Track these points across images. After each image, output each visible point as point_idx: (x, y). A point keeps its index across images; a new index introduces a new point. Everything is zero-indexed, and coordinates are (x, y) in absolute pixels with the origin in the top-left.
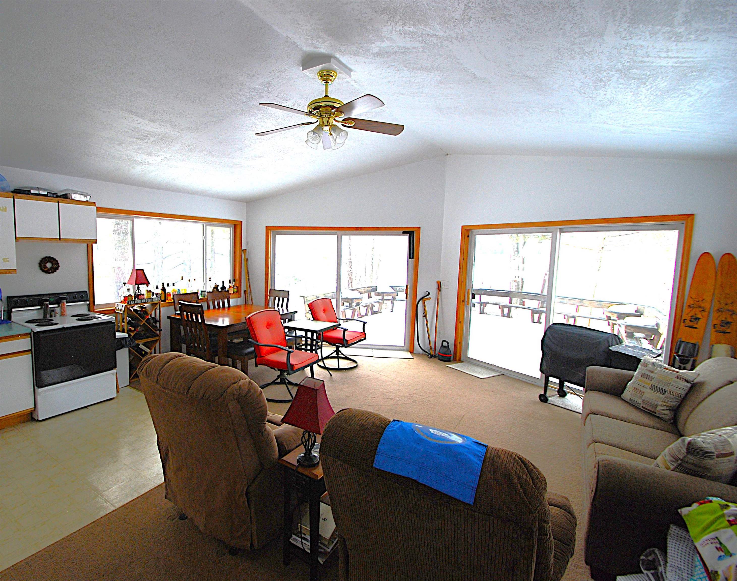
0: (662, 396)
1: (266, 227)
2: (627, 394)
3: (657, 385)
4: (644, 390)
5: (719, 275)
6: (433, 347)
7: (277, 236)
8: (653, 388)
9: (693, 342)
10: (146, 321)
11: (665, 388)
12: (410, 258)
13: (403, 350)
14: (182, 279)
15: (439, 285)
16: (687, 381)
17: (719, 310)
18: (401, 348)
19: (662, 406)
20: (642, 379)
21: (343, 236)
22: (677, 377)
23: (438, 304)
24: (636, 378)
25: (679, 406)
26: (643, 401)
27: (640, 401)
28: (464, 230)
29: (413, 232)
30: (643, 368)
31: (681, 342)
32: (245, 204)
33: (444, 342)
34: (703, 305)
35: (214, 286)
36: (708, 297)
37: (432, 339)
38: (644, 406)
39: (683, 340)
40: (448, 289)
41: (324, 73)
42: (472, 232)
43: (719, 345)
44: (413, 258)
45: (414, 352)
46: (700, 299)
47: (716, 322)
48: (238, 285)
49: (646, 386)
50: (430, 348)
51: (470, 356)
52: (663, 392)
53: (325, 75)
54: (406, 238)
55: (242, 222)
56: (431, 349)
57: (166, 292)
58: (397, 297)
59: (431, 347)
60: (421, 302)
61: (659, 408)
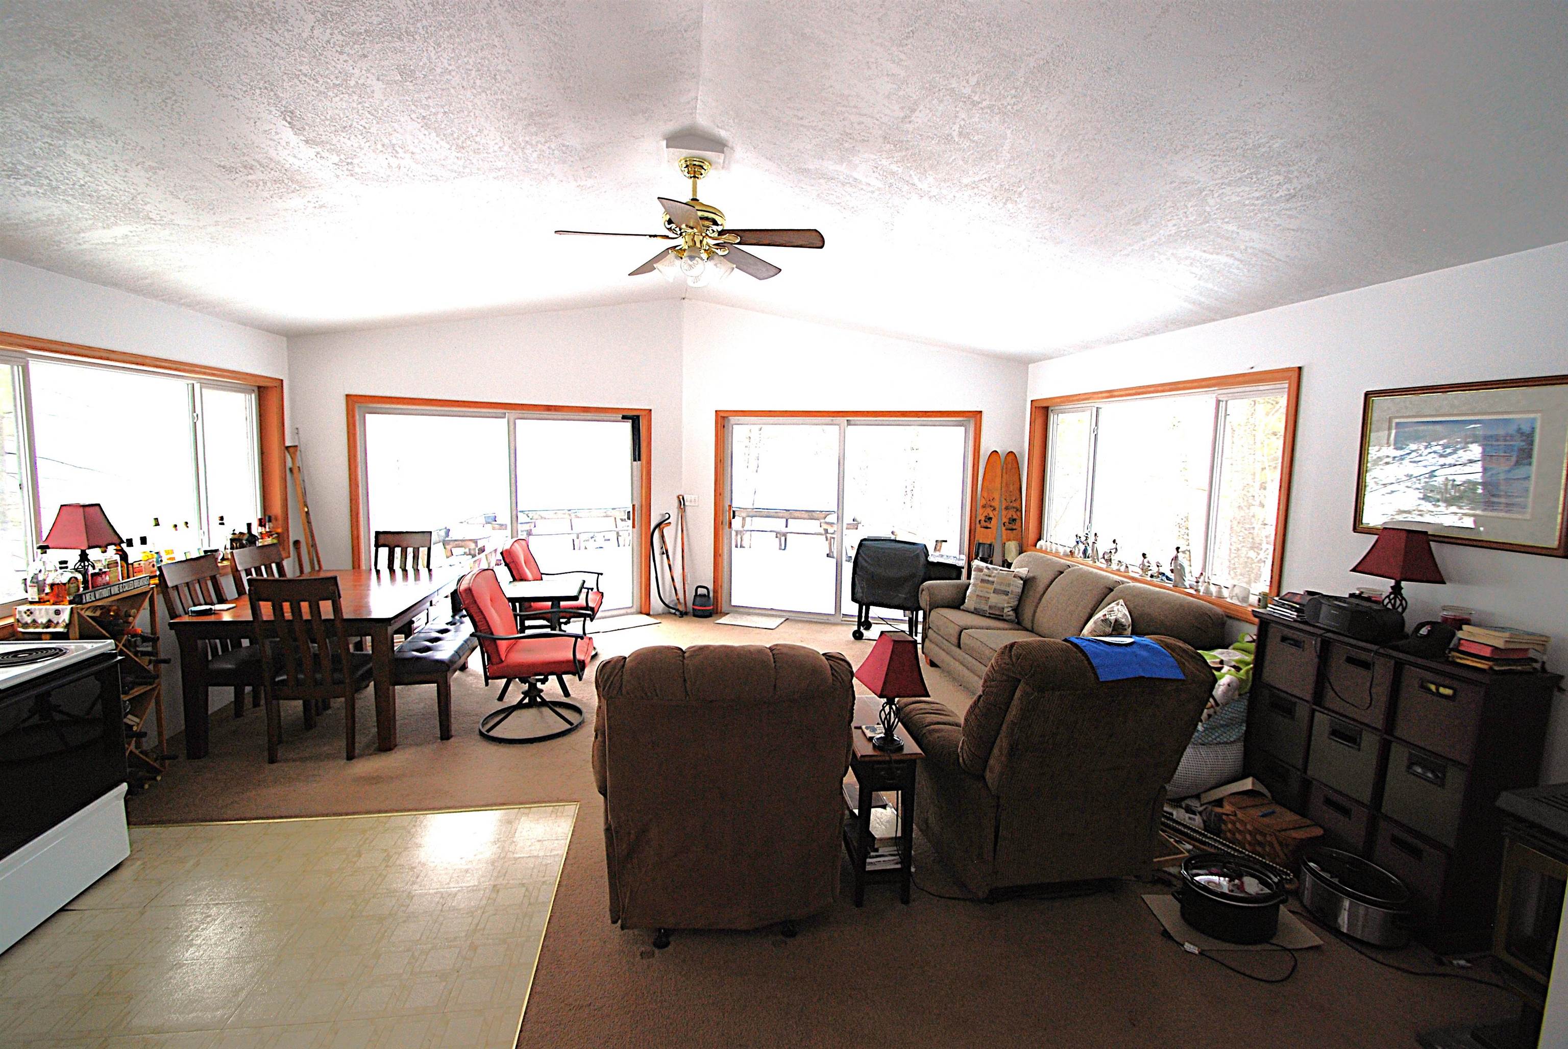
0: (1006, 598)
1: (347, 396)
2: (969, 603)
3: (998, 587)
4: (988, 596)
5: (1004, 474)
6: (682, 600)
7: (368, 416)
8: (996, 591)
9: (989, 543)
10: (123, 645)
11: (1007, 589)
12: (635, 460)
13: (632, 614)
14: (157, 524)
15: (681, 501)
16: (1021, 579)
17: (1006, 508)
18: (629, 611)
19: (1007, 607)
20: (983, 584)
21: (518, 421)
22: (1014, 577)
23: (682, 531)
24: (974, 585)
25: (1018, 605)
26: (990, 607)
27: (987, 608)
28: (719, 418)
29: (638, 417)
30: (979, 573)
31: (979, 544)
32: (285, 339)
33: (699, 589)
34: (993, 504)
35: (231, 536)
36: (996, 495)
37: (679, 586)
38: (991, 612)
39: (981, 541)
40: (698, 506)
41: (695, 163)
42: (729, 420)
43: (1010, 542)
44: (639, 460)
45: (651, 613)
46: (991, 498)
47: (1004, 520)
48: (279, 530)
49: (989, 591)
50: (677, 601)
51: (734, 602)
52: (1006, 593)
53: (694, 165)
54: (628, 425)
55: (282, 380)
56: (679, 602)
57: (130, 561)
58: (534, 531)
59: (678, 599)
60: (657, 531)
61: (1006, 610)
